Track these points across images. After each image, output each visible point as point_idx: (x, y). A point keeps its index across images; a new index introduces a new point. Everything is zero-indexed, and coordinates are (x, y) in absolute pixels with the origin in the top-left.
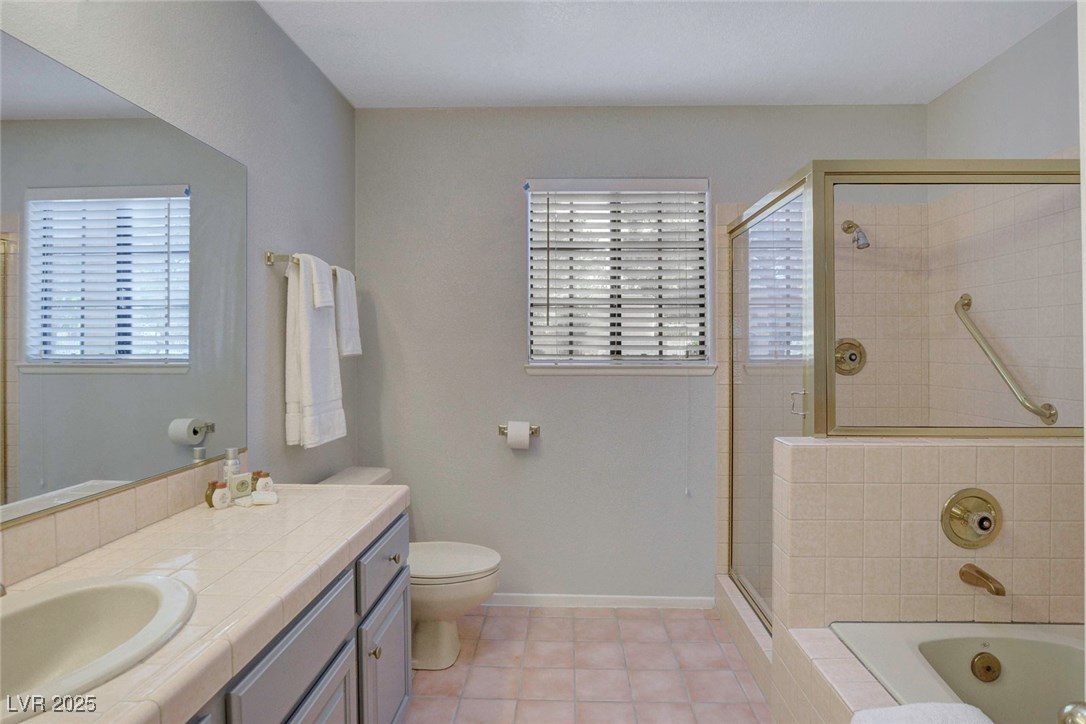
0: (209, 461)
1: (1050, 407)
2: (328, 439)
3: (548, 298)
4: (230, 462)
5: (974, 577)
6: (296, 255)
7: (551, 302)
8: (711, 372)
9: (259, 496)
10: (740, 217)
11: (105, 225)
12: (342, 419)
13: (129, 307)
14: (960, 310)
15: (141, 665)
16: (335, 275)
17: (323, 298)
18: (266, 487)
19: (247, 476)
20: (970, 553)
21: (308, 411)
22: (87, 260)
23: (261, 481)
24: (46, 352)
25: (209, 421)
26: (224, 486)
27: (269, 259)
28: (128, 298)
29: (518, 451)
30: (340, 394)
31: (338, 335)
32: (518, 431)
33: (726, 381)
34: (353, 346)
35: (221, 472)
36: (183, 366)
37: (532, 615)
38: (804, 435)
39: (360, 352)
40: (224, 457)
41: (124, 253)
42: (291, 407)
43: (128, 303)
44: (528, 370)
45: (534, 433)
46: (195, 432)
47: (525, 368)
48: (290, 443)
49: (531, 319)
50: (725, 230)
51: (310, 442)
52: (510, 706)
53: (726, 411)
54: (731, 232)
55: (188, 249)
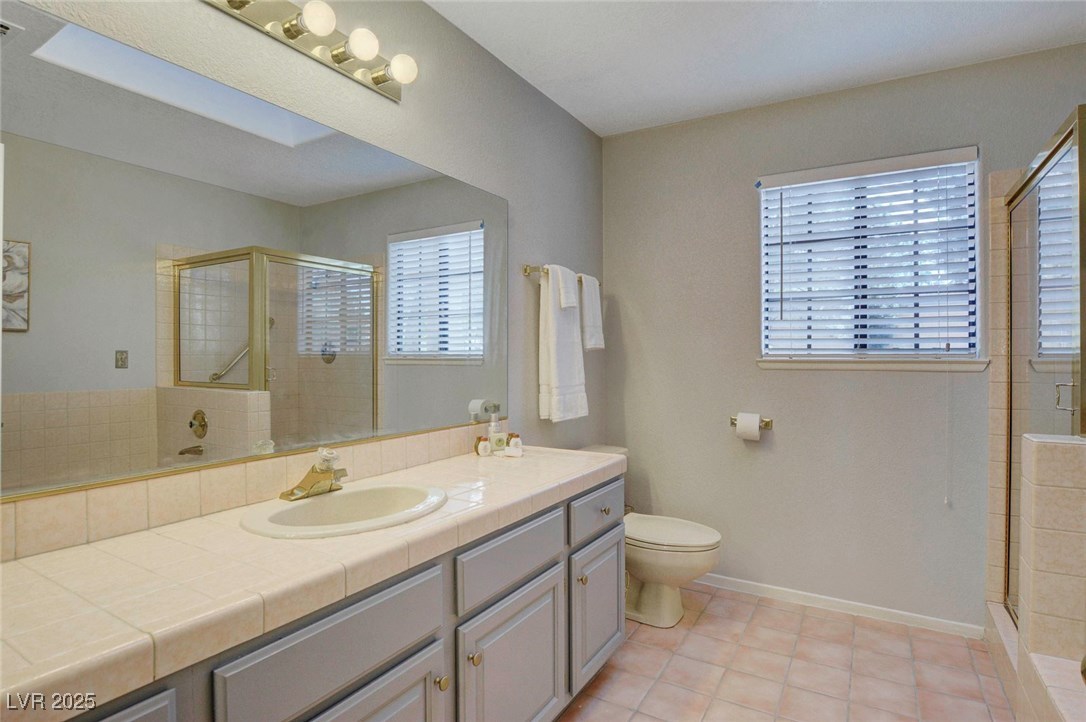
0: (479, 423)
2: (570, 416)
3: (782, 293)
4: (493, 424)
6: (546, 266)
7: (784, 297)
8: (982, 367)
9: (508, 450)
11: (432, 257)
12: (585, 400)
13: (446, 316)
15: (405, 525)
16: (580, 281)
17: (569, 299)
18: (516, 445)
19: (504, 436)
21: (555, 391)
22: (423, 283)
23: (513, 441)
24: (399, 350)
25: (496, 403)
26: (486, 440)
27: (526, 271)
28: (446, 309)
29: (749, 442)
30: (583, 380)
31: (582, 331)
32: (749, 422)
33: (1003, 378)
34: (596, 341)
35: (487, 431)
36: (479, 360)
37: (761, 604)
38: (1073, 434)
39: (603, 346)
40: (489, 421)
41: (443, 276)
42: (543, 389)
43: (446, 313)
44: (760, 364)
45: (766, 427)
46: (486, 410)
47: (757, 361)
48: (542, 418)
49: (765, 314)
51: (555, 418)
52: (718, 672)
53: (1002, 415)
54: (1009, 204)
55: (482, 269)
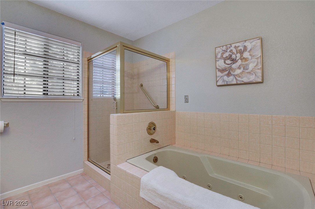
1: (158, 106)
3: (14, 71)
5: (153, 141)
7: (15, 73)
8: (82, 101)
10: (91, 57)
14: (141, 87)
20: (151, 136)
33: (86, 103)
44: (2, 100)
45: (6, 126)
49: (4, 79)
50: (86, 59)
53: (86, 113)
54: (88, 60)
